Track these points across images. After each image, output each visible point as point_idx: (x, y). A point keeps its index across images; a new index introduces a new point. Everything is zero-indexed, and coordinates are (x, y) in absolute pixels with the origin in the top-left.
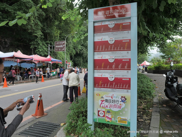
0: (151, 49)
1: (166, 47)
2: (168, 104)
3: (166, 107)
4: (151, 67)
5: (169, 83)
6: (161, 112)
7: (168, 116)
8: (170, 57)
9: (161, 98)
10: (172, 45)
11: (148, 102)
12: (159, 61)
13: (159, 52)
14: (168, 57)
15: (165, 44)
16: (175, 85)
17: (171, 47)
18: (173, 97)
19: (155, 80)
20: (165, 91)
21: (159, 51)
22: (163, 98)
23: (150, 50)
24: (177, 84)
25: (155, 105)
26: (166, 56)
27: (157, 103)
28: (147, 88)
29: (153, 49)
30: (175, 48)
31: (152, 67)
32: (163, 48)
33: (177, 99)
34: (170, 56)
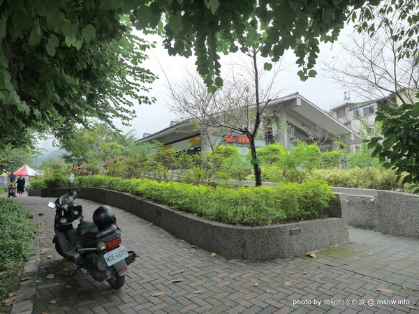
0: (39, 137)
1: (73, 137)
2: (60, 272)
3: (53, 281)
4: (38, 181)
5: (64, 221)
6: (38, 296)
7: (54, 302)
8: (83, 160)
9: (45, 258)
10: (86, 136)
11: (9, 277)
12: (56, 167)
13: (58, 146)
14: (79, 160)
15: (72, 131)
16: (76, 224)
17: (84, 139)
18: (69, 253)
19: (40, 215)
20: (55, 240)
21: (58, 144)
22: (51, 256)
23: (38, 140)
24: (80, 221)
25: (26, 280)
26: (73, 158)
27: (32, 274)
28: (14, 237)
29: (46, 139)
30: (90, 142)
31: (41, 180)
32: (68, 139)
33: (77, 256)
34: (81, 157)
